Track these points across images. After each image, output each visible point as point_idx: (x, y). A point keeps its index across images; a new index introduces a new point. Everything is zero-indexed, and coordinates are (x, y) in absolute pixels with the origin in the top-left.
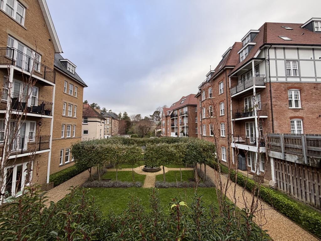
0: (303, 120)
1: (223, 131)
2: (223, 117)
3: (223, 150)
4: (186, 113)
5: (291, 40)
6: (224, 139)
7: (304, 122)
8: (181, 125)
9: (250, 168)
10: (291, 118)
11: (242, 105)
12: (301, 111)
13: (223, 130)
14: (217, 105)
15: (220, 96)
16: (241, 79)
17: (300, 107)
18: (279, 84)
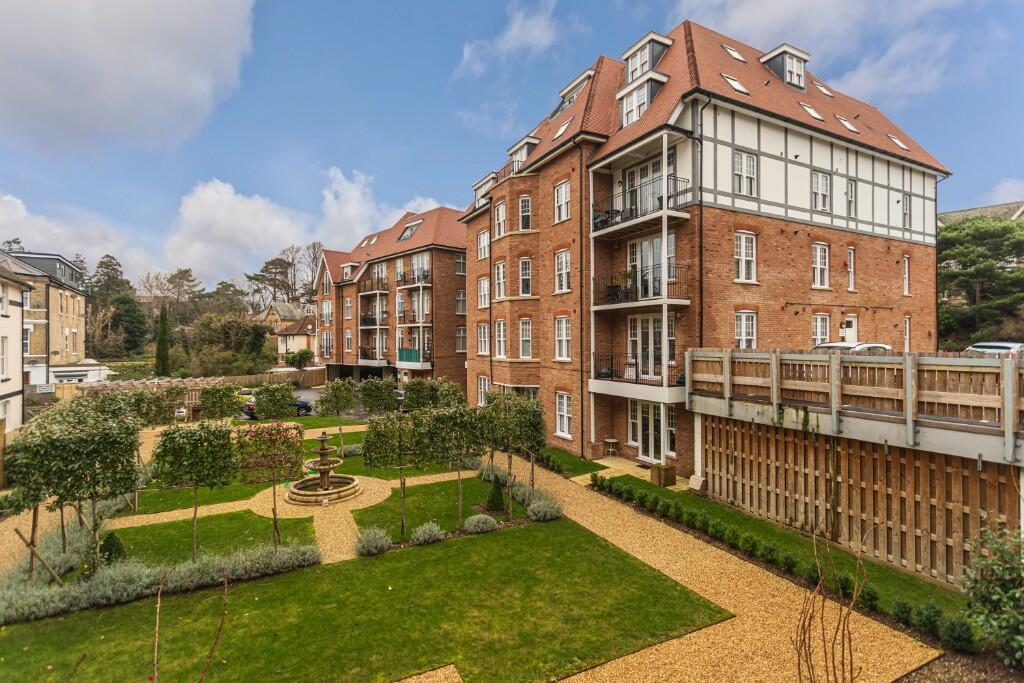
0: (757, 313)
1: (564, 344)
2: (565, 297)
3: (561, 404)
4: (425, 277)
5: (748, 94)
6: (567, 367)
7: (760, 319)
8: (403, 320)
9: (637, 448)
10: (737, 308)
11: (622, 262)
12: (754, 289)
13: (564, 338)
14: (546, 257)
15: (559, 228)
16: (622, 183)
17: (753, 281)
18: (717, 211)
